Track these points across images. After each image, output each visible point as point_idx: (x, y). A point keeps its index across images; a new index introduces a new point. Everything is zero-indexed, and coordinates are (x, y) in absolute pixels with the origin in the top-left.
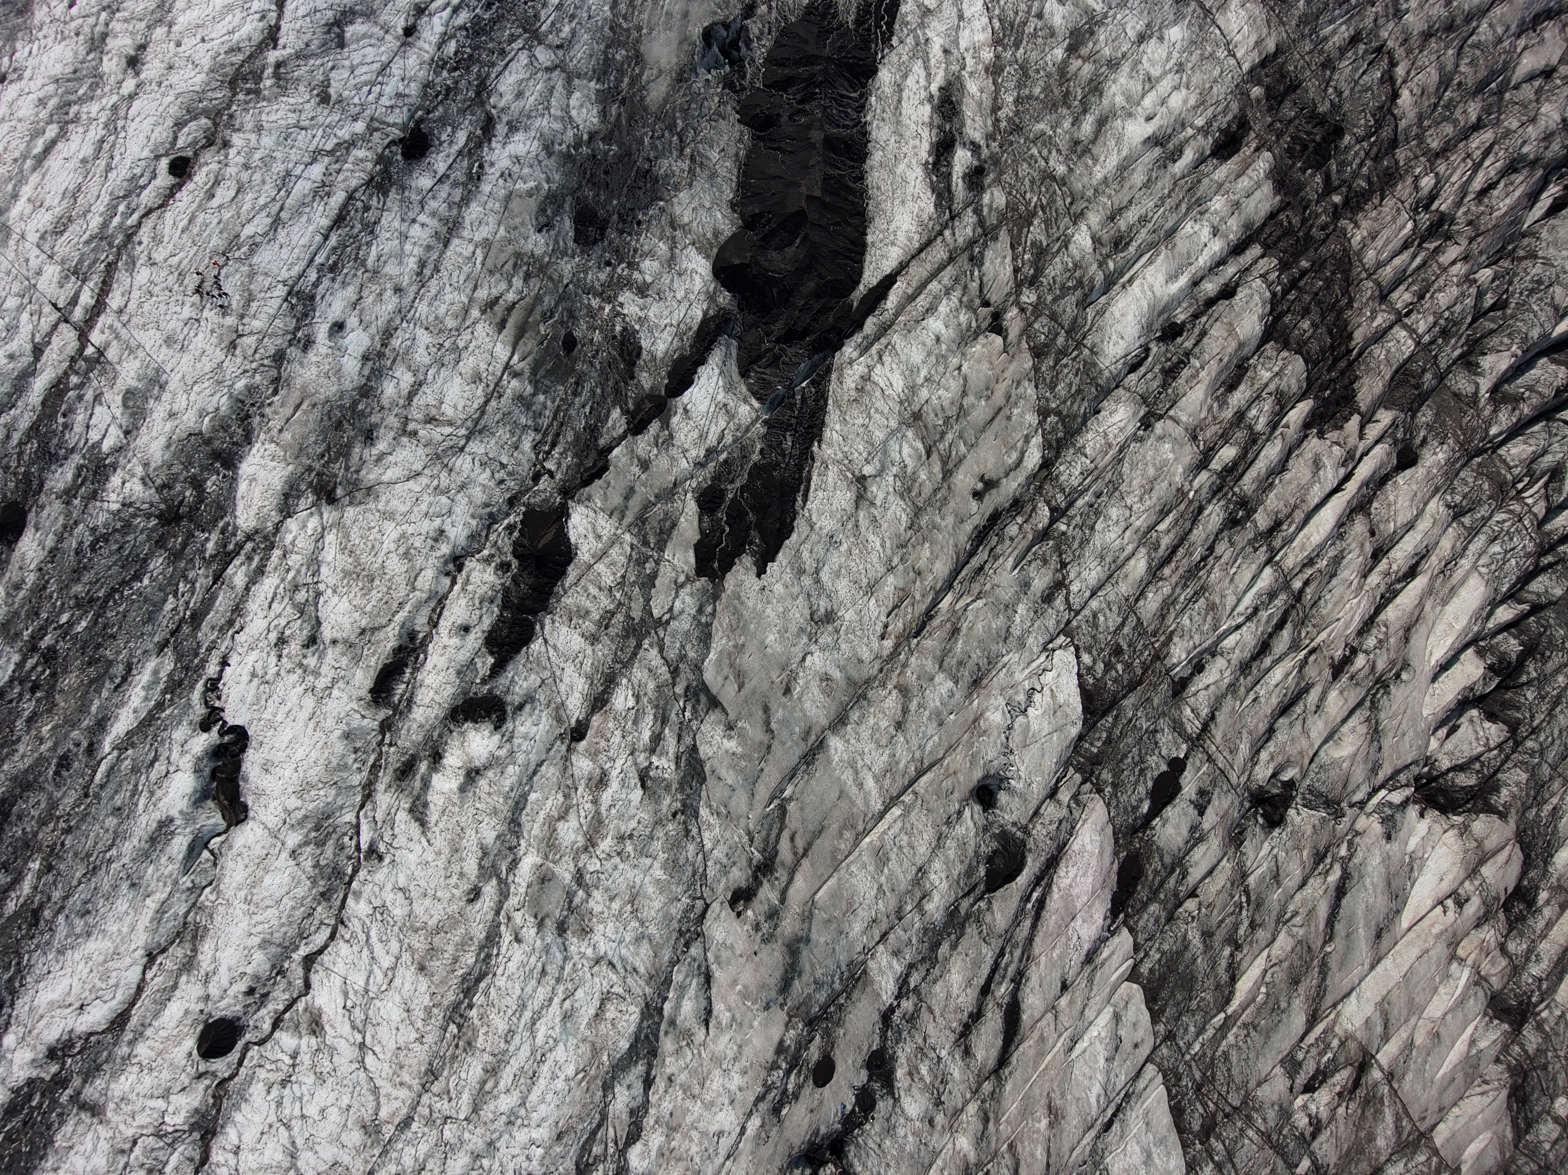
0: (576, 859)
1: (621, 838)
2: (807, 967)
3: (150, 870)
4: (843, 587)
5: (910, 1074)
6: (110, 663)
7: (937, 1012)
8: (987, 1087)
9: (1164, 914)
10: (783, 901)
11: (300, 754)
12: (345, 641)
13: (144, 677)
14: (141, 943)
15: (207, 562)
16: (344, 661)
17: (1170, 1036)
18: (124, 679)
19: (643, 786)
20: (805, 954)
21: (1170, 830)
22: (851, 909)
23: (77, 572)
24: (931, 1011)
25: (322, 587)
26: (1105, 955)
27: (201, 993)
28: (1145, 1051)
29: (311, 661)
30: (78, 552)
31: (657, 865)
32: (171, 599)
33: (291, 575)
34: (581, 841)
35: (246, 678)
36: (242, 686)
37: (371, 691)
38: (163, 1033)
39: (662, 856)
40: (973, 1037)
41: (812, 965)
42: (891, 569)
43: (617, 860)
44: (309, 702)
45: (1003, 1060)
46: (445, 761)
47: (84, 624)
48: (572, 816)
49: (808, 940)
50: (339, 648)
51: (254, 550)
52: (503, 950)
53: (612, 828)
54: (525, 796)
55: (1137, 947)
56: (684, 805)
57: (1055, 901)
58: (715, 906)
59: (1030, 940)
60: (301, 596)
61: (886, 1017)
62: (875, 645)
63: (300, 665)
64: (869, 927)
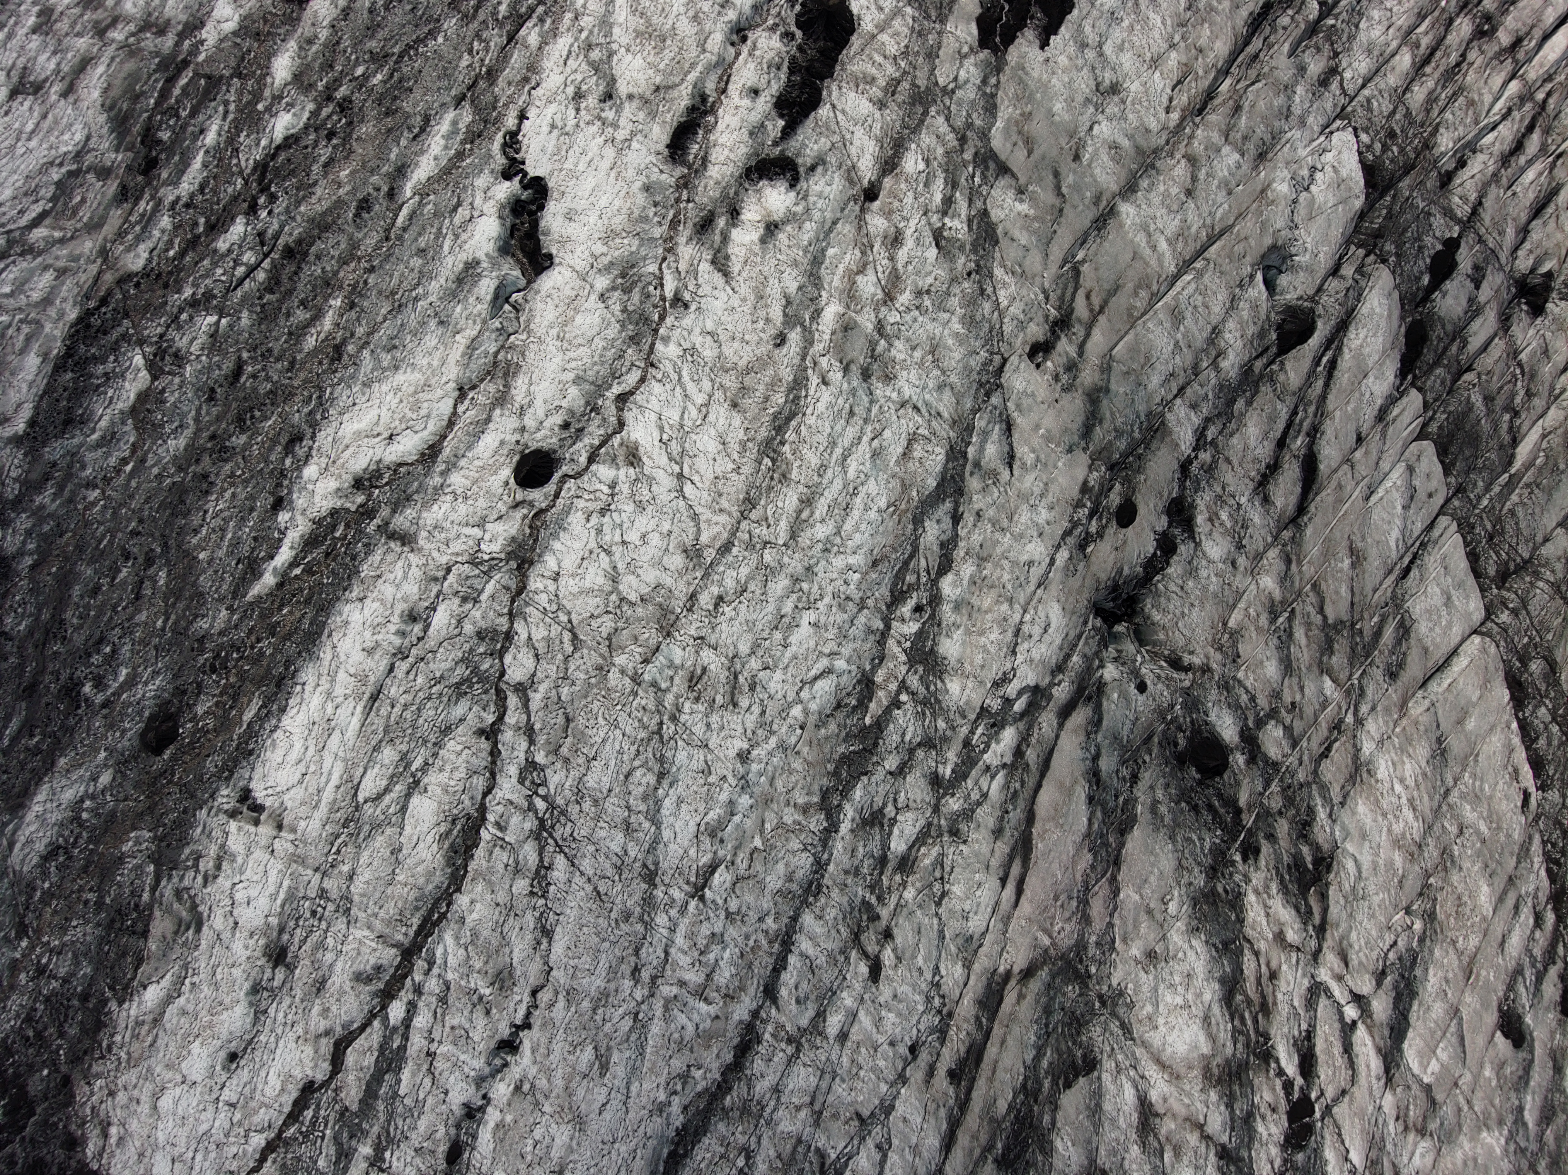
0: (876, 310)
1: (919, 293)
2: (1108, 415)
3: (459, 309)
4: (1127, 60)
5: (1210, 520)
6: (408, 116)
7: (1235, 462)
8: (1286, 535)
9: (1449, 377)
10: (1081, 354)
11: (603, 201)
12: (641, 97)
13: (445, 127)
14: (452, 376)
15: (500, 24)
16: (641, 116)
17: (1460, 490)
18: (423, 130)
19: (937, 245)
20: (1105, 402)
21: (1449, 301)
22: (1148, 363)
23: (372, 29)
24: (1228, 461)
25: (615, 46)
26: (1396, 412)
27: (516, 424)
28: (1439, 500)
29: (610, 115)
30: (371, 11)
31: (955, 319)
32: (466, 56)
33: (584, 35)
34: (880, 295)
35: (546, 129)
36: (542, 137)
37: (668, 146)
38: (477, 463)
39: (960, 311)
40: (1270, 487)
41: (1112, 414)
42: (1172, 46)
43: (917, 313)
44: (610, 152)
45: (1302, 509)
46: (743, 217)
47: (379, 77)
48: (870, 271)
49: (1108, 391)
50: (636, 103)
51: (546, 13)
52: (812, 392)
53: (910, 283)
54: (823, 251)
55: (1426, 405)
56: (978, 265)
57: (1346, 360)
58: (1014, 359)
59: (1323, 397)
60: (595, 55)
61: (1185, 467)
62: (1162, 115)
63: (599, 118)
64: (1167, 380)
